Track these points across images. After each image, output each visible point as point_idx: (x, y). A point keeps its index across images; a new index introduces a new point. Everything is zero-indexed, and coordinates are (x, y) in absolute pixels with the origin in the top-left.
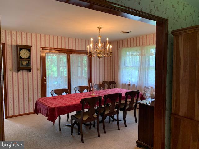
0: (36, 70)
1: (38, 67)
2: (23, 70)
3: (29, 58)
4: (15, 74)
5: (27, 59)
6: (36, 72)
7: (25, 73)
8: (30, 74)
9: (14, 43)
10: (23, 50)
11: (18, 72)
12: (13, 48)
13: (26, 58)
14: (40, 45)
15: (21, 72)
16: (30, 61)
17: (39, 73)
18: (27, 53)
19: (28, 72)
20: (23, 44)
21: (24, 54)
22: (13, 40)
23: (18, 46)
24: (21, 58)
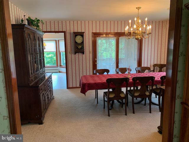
0: (88, 53)
1: (90, 50)
2: (78, 52)
3: (83, 43)
4: (73, 56)
5: (81, 44)
6: (89, 54)
7: (80, 55)
8: (84, 56)
9: (72, 31)
10: (78, 36)
11: (75, 54)
12: (71, 34)
13: (80, 42)
14: (91, 30)
15: (77, 54)
16: (83, 45)
17: (91, 55)
18: (81, 38)
19: (82, 54)
20: (79, 31)
21: (79, 39)
22: (71, 28)
23: (74, 33)
24: (76, 43)
